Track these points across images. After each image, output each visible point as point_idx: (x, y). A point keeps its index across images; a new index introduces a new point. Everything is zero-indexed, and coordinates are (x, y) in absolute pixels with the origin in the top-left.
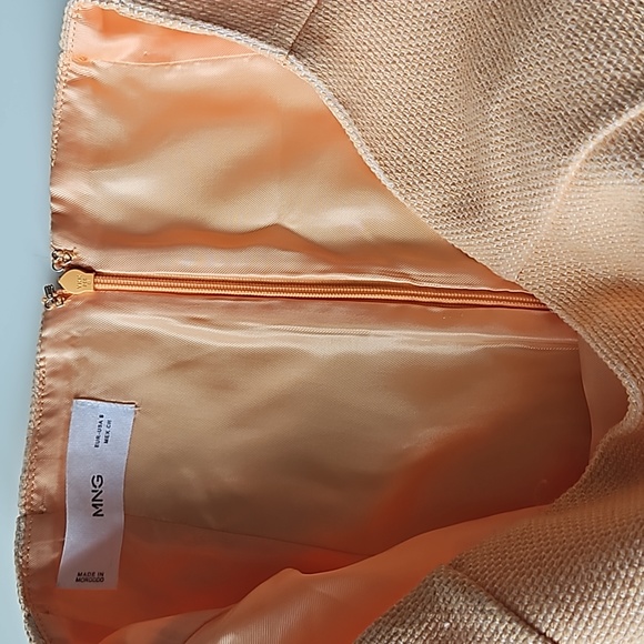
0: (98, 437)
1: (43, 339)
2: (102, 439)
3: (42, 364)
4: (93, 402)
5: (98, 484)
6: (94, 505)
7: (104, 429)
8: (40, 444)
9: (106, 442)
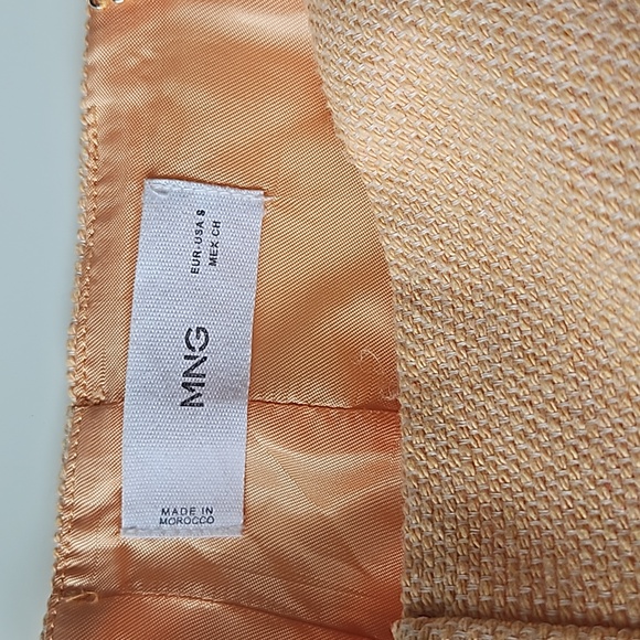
0: (196, 254)
1: (89, 69)
2: (205, 259)
3: (90, 119)
4: (182, 184)
5: (196, 344)
6: (185, 385)
7: (207, 237)
8: (93, 273)
9: (213, 263)
